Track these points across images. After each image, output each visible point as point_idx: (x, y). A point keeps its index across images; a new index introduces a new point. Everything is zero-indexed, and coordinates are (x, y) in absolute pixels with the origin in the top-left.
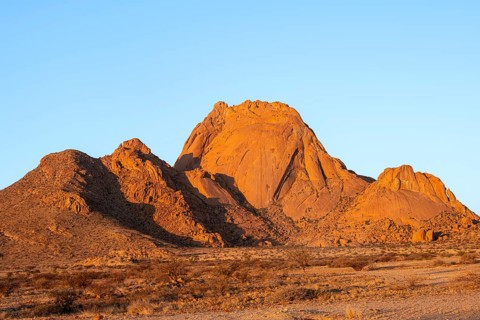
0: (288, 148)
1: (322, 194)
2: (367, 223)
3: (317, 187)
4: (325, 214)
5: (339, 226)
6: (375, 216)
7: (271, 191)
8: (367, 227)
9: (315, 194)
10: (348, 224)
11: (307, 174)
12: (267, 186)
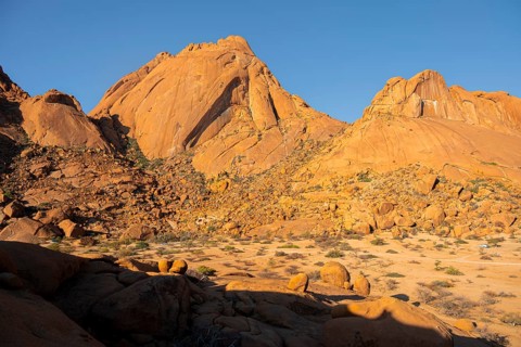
0: (224, 75)
1: (267, 135)
2: (363, 177)
3: (260, 126)
4: (269, 166)
5: (295, 187)
6: (381, 162)
7: (183, 132)
8: (365, 186)
9: (256, 137)
10: (314, 182)
11: (250, 113)
12: (178, 126)
